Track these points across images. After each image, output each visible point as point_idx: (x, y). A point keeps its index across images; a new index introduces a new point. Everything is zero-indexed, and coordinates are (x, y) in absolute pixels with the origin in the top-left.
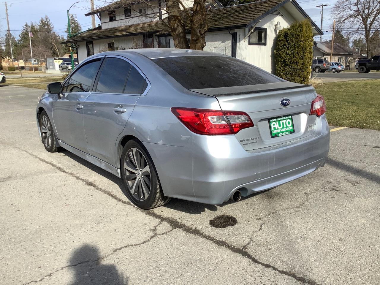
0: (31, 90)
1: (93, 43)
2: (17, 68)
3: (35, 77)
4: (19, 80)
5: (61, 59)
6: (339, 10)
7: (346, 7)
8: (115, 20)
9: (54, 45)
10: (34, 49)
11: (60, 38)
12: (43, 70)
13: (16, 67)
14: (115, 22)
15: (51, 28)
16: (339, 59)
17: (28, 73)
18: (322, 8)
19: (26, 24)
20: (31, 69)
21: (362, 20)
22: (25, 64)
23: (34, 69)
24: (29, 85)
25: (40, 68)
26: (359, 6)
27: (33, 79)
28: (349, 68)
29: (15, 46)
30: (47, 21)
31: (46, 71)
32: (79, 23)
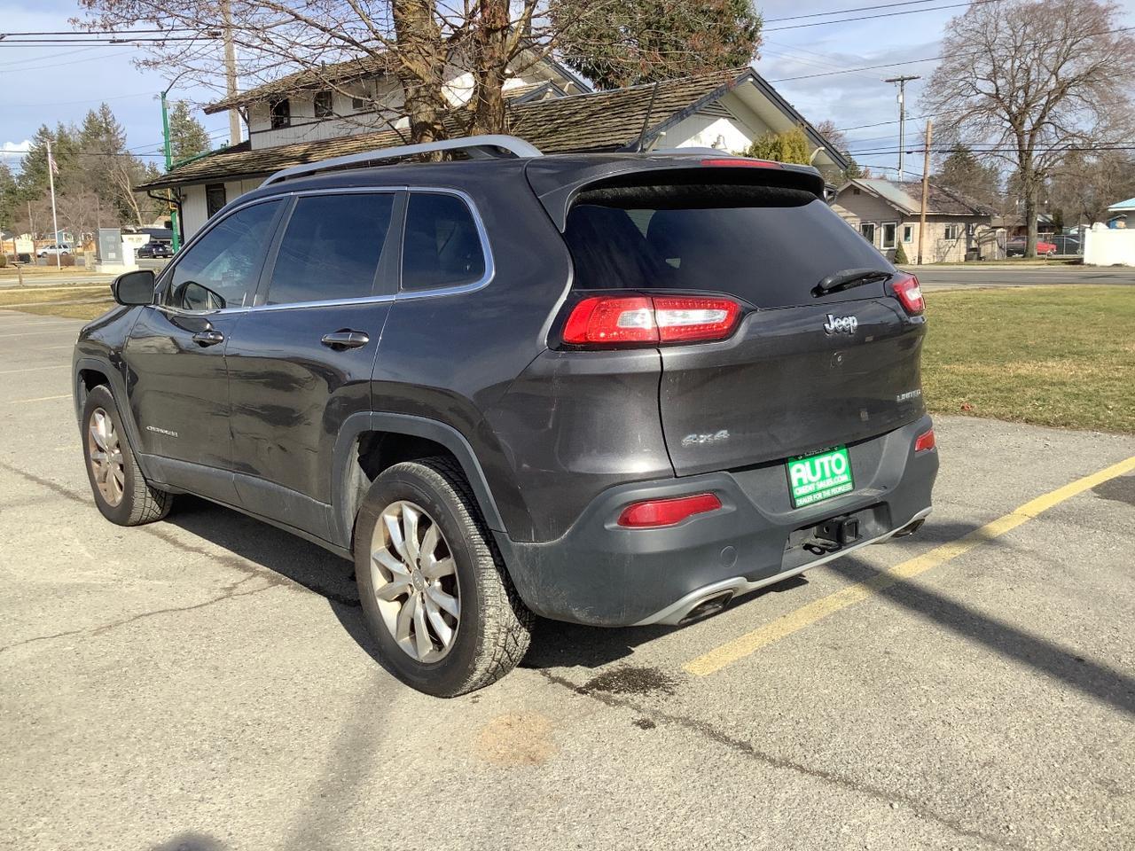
0: (41, 322)
1: (225, 189)
2: (12, 258)
3: (59, 286)
4: (14, 293)
5: (145, 231)
6: (945, 94)
7: (962, 83)
8: (288, 125)
9: (126, 191)
10: (65, 203)
11: (143, 171)
12: (88, 265)
13: (9, 256)
14: (288, 129)
15: (117, 140)
16: (947, 231)
17: (44, 274)
18: (902, 86)
19: (43, 129)
20: (52, 261)
21: (1010, 121)
22: (35, 247)
23: (61, 262)
24: (39, 306)
25: (79, 257)
26: (1000, 82)
27: (53, 291)
28: (979, 254)
29: (7, 191)
30: (106, 119)
31: (97, 266)
32: (202, 127)
